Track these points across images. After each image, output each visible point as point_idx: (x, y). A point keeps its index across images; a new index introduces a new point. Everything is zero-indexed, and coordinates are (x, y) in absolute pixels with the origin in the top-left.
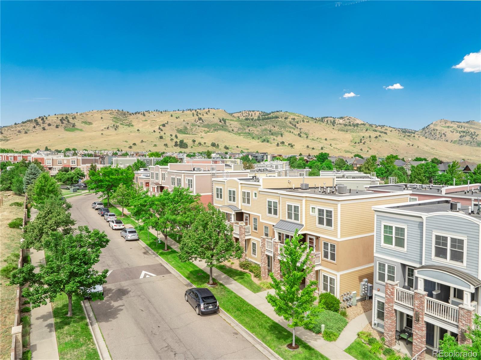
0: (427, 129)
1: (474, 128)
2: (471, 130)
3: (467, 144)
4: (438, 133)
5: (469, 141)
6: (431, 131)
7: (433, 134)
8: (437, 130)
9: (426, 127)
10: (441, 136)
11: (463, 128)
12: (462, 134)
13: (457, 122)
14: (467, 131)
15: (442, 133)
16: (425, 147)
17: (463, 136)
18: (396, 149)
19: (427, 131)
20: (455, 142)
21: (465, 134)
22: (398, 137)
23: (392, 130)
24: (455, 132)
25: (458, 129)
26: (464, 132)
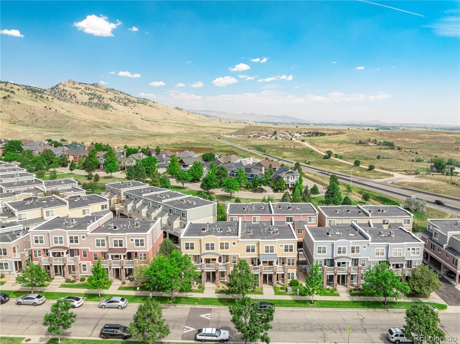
0: (56, 89)
1: (99, 91)
2: (97, 92)
3: (96, 106)
4: (68, 94)
5: (97, 103)
6: (61, 91)
7: (63, 94)
8: (66, 91)
9: (55, 87)
10: (71, 97)
11: (90, 91)
12: (90, 96)
13: (84, 84)
14: (94, 94)
15: (72, 94)
16: (61, 110)
17: (92, 98)
18: (32, 113)
19: (57, 91)
20: (85, 104)
21: (92, 96)
22: (30, 98)
23: (19, 89)
24: (84, 94)
25: (86, 91)
26: (92, 94)
